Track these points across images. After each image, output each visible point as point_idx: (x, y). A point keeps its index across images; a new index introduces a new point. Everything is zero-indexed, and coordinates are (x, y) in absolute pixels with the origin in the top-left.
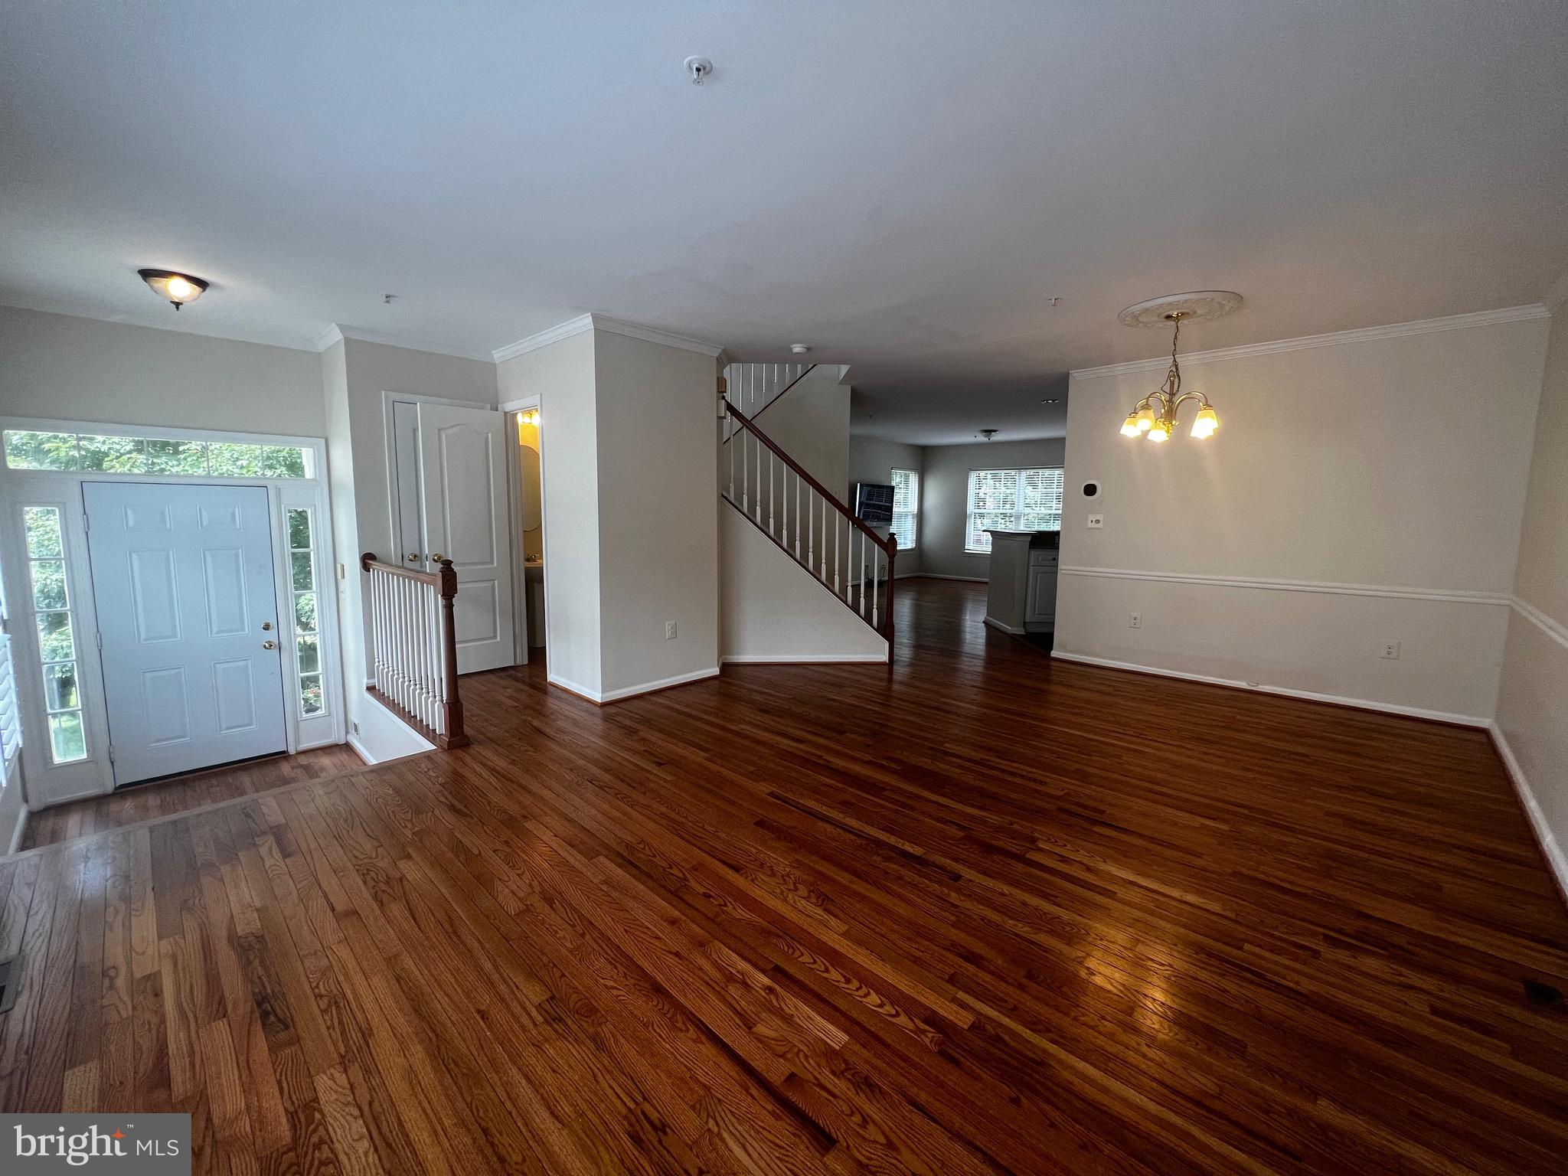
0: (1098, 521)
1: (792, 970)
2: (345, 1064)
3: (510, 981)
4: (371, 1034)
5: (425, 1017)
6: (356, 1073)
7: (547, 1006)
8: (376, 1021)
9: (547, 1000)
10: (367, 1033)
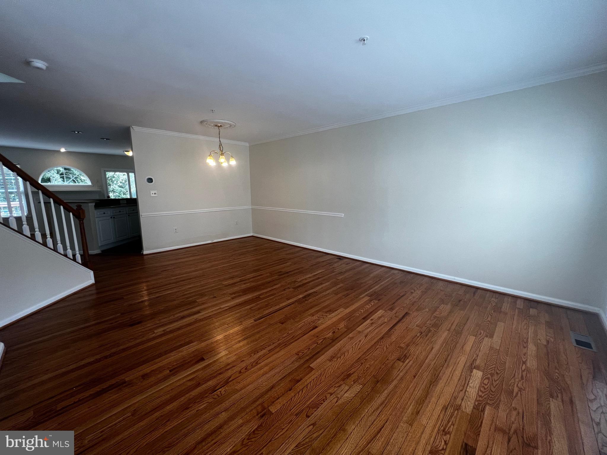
0: (155, 194)
1: (365, 315)
2: (459, 407)
3: (397, 374)
4: (444, 406)
5: (427, 392)
6: (458, 402)
7: (402, 360)
8: (439, 408)
9: (400, 361)
10: (445, 408)
